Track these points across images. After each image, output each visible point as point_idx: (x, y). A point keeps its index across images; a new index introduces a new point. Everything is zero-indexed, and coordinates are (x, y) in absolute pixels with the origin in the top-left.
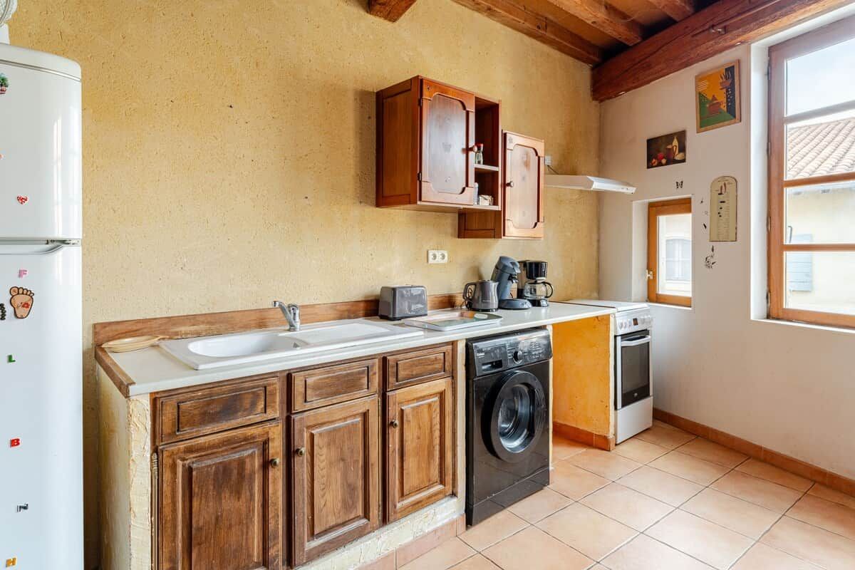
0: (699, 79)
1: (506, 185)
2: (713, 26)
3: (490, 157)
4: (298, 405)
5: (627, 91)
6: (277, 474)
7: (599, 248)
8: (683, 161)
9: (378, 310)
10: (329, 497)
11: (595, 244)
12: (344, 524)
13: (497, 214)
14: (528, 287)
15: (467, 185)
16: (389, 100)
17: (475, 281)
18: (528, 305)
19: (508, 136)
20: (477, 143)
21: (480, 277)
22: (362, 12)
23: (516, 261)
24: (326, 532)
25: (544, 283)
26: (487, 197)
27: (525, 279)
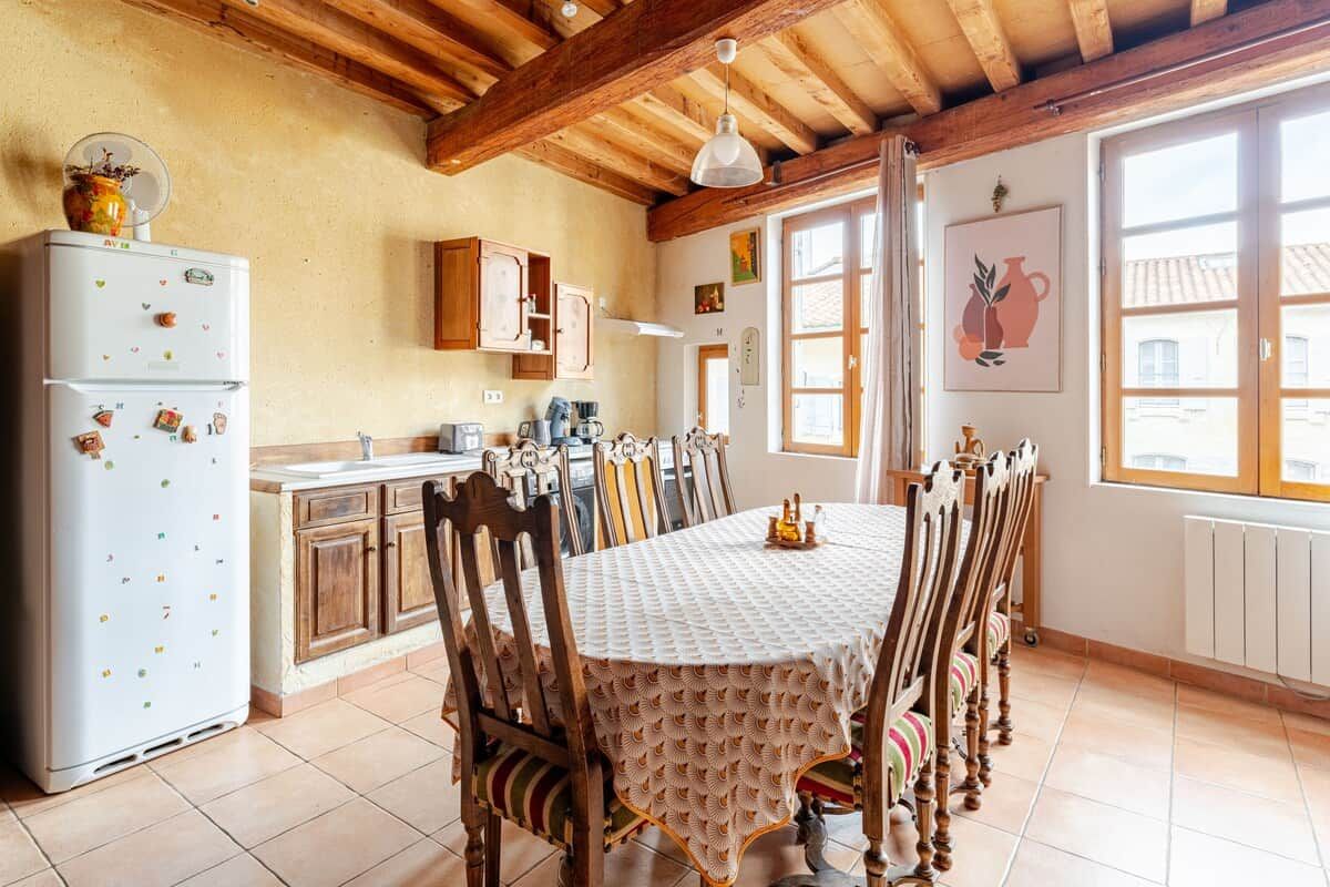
0: (733, 237)
1: (556, 331)
2: (736, 199)
3: (542, 306)
4: (390, 509)
5: (679, 236)
6: (374, 558)
7: (656, 389)
8: (722, 310)
9: (437, 446)
10: (412, 583)
11: (652, 386)
12: (423, 606)
13: (549, 358)
14: (580, 428)
15: (521, 332)
16: (449, 252)
17: (529, 420)
18: (579, 442)
19: (559, 287)
20: (530, 293)
21: (534, 416)
22: (422, 169)
23: (569, 401)
24: (410, 610)
25: (595, 422)
26: (540, 342)
27: (577, 419)
